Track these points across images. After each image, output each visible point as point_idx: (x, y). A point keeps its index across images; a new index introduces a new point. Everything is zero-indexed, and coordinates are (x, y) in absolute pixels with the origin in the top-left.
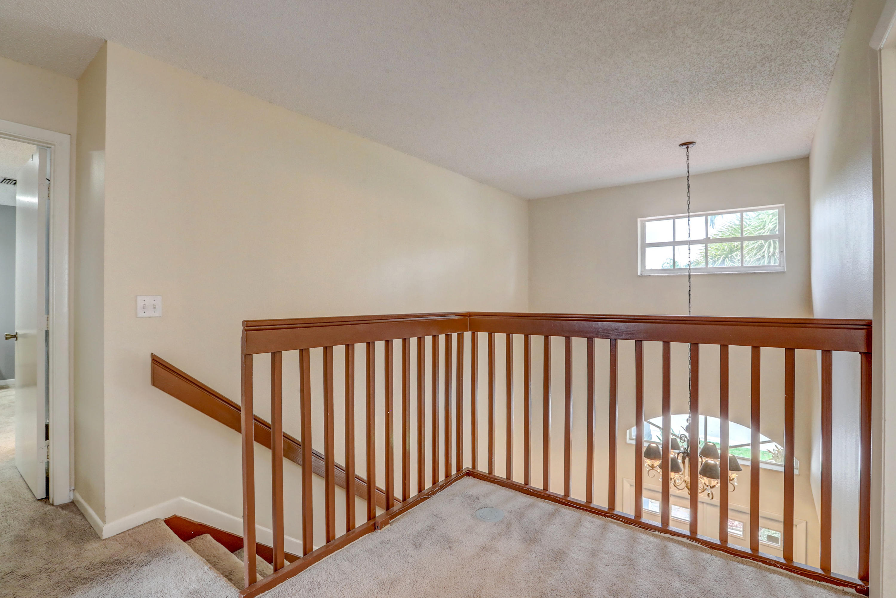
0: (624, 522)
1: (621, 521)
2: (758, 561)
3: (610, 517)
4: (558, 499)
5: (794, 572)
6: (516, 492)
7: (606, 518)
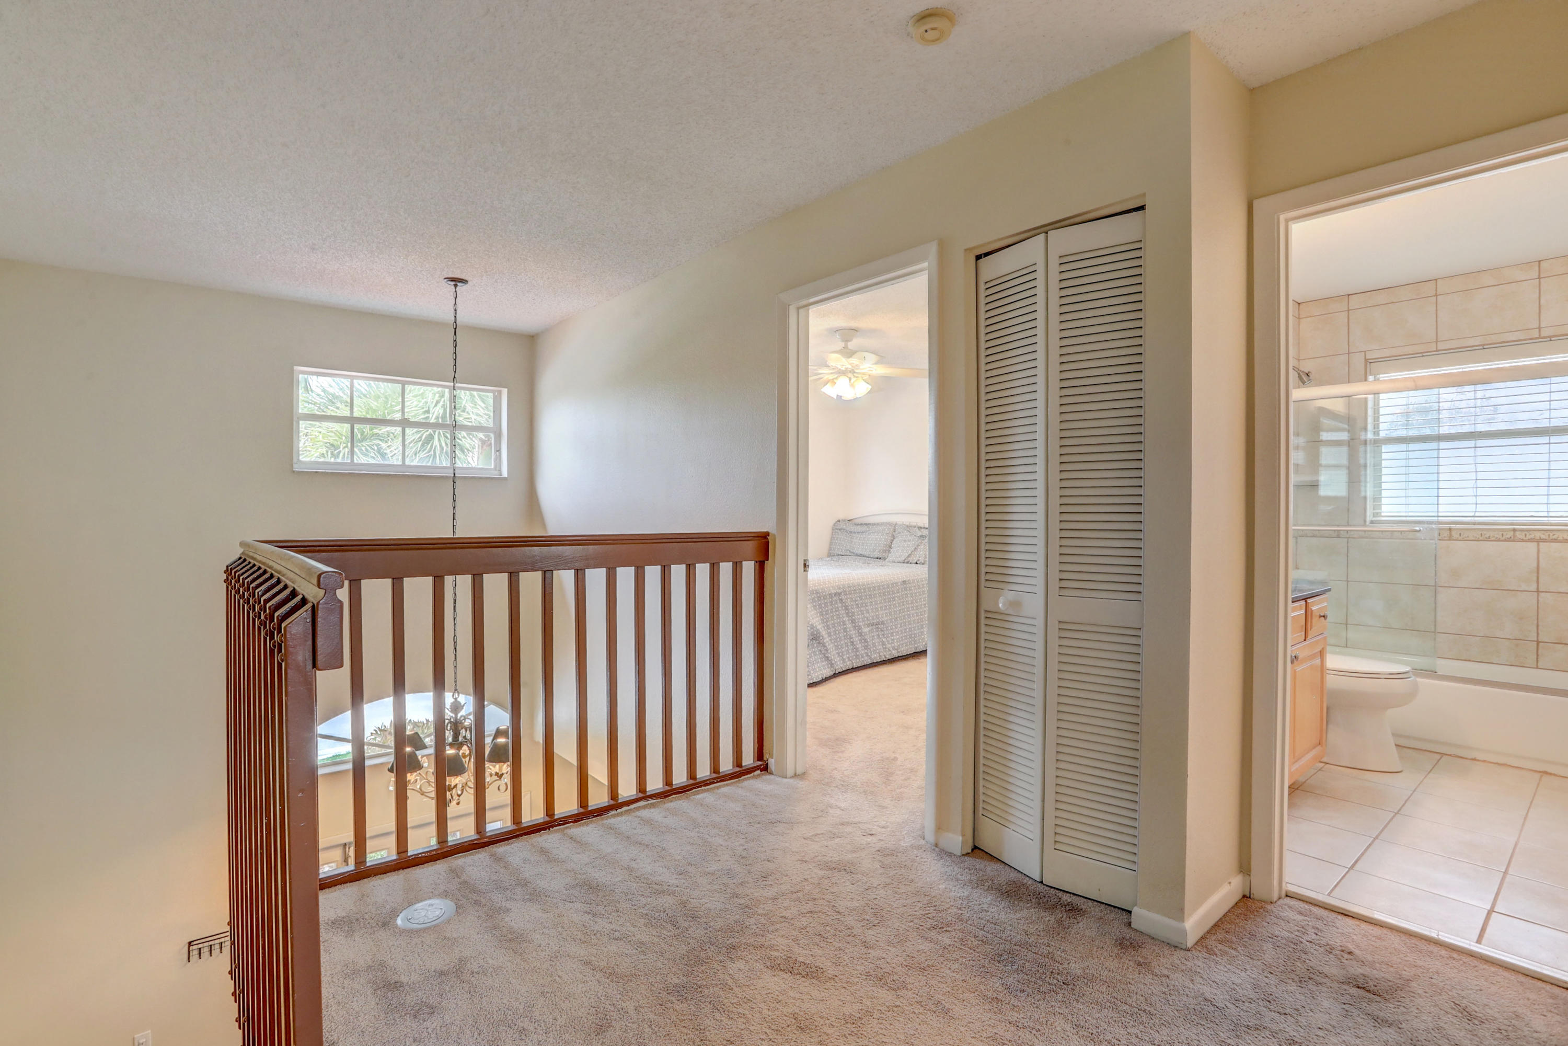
0: (574, 822)
1: (571, 822)
2: (700, 786)
3: (556, 826)
4: (476, 842)
5: (725, 781)
6: (406, 871)
7: (551, 829)
